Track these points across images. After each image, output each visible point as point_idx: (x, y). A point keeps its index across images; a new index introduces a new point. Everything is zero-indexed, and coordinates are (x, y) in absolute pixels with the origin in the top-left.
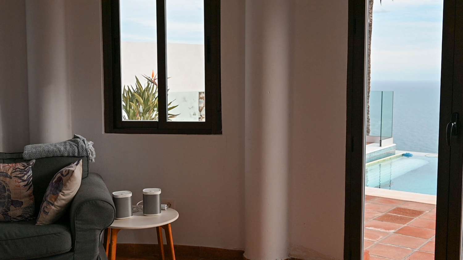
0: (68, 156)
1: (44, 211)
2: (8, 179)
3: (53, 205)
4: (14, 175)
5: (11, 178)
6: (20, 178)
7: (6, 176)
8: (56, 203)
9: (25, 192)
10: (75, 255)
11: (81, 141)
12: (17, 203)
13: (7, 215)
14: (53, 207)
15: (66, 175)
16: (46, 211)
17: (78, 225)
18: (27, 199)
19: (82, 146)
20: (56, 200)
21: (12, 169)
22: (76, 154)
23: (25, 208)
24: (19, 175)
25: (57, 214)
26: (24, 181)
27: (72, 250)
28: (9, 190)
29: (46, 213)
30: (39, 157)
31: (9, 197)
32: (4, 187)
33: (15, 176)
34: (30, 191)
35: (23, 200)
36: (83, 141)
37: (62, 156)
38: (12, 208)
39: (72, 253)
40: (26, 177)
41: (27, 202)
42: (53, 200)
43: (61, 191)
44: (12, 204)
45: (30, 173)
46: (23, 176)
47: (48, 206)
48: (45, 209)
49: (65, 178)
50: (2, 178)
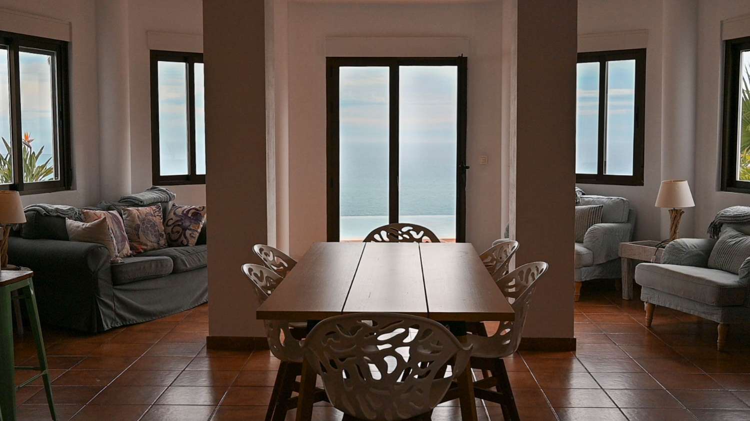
0: (164, 202)
7: (152, 215)
9: (163, 227)
11: (167, 191)
26: (162, 219)
35: (163, 233)
44: (160, 236)
47: (194, 233)
48: (192, 235)
49: (202, 212)
50: (151, 217)
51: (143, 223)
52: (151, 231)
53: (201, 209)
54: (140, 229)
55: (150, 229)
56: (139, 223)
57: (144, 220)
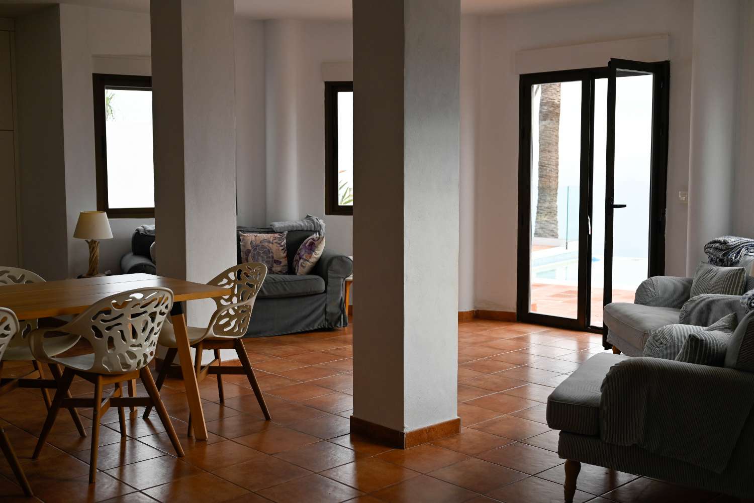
0: (307, 231)
1: (302, 266)
2: (271, 245)
3: (308, 261)
4: (275, 241)
5: (272, 243)
6: (279, 244)
7: (269, 242)
8: (310, 260)
9: (283, 254)
10: (327, 296)
11: (316, 220)
12: (278, 262)
13: (271, 270)
14: (308, 263)
15: (317, 240)
16: (304, 265)
17: (330, 274)
18: (284, 260)
19: (317, 223)
20: (310, 257)
21: (272, 237)
22: (313, 229)
23: (283, 266)
24: (279, 242)
25: (311, 268)
26: (282, 246)
27: (325, 292)
28: (272, 253)
29: (304, 267)
30: (290, 229)
31: (273, 257)
32: (269, 250)
33: (276, 243)
34: (285, 254)
35: (281, 260)
36: (317, 219)
37: (302, 230)
38: (275, 265)
39: (325, 294)
40: (283, 243)
41: (284, 262)
42: (308, 257)
43: (314, 251)
44: (275, 263)
45: (285, 241)
46: (281, 243)
47: (305, 263)
48: (303, 264)
49: (317, 242)
50: (266, 244)
51: (255, 249)
52: (262, 257)
53: (317, 239)
54: (250, 254)
55: (262, 255)
56: (250, 248)
57: (257, 246)
